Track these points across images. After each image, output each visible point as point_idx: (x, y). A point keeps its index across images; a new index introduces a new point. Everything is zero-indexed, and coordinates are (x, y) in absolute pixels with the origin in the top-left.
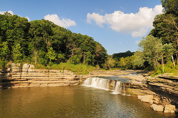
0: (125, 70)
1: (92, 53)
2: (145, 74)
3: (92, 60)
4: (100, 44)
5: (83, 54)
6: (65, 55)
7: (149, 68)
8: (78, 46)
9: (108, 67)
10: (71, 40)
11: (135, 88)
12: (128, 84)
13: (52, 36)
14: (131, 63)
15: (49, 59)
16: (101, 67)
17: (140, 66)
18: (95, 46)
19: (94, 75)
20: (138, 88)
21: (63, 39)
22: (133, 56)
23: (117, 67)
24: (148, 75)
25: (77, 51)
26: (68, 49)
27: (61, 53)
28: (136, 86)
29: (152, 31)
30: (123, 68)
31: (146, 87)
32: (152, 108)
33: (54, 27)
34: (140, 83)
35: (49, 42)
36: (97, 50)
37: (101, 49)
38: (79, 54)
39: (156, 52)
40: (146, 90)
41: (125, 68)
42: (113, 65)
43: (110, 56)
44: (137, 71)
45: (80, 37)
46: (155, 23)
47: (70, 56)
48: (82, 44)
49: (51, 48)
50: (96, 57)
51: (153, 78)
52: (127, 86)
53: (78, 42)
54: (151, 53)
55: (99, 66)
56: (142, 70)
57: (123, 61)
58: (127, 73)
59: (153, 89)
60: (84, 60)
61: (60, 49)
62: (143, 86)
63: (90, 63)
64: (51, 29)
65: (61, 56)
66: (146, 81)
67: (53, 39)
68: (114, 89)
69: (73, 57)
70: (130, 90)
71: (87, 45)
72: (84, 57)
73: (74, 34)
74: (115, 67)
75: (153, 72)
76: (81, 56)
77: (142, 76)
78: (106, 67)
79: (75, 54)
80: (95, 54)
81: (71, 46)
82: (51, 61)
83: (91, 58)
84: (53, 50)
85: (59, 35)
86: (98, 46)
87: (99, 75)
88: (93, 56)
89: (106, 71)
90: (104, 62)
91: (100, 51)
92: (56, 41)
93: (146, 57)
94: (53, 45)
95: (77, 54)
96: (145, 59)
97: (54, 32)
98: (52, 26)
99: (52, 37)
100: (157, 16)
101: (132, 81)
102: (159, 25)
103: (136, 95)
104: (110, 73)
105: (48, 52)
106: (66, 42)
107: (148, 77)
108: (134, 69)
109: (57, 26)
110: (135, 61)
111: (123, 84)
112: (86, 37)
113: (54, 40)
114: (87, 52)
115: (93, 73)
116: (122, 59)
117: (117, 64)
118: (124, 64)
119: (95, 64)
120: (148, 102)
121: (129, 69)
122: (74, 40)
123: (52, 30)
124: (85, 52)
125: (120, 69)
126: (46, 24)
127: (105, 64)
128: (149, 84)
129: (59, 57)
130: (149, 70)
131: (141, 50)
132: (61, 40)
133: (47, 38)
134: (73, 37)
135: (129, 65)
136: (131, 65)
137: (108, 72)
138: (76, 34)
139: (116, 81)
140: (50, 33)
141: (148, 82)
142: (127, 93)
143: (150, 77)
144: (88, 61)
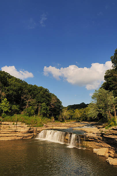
0: (79, 122)
1: (47, 105)
2: (99, 126)
3: (47, 112)
4: (55, 95)
5: (38, 105)
6: (19, 106)
7: (103, 120)
8: (33, 97)
9: (63, 119)
10: (26, 91)
11: (90, 141)
12: (83, 137)
13: (7, 86)
14: (85, 115)
15: (2, 110)
16: (56, 119)
17: (94, 118)
18: (50, 98)
19: (49, 128)
20: (94, 141)
21: (18, 90)
22: (87, 108)
23: (72, 119)
24: (102, 127)
25: (32, 102)
26: (23, 100)
27: (15, 104)
28: (91, 138)
29: (103, 84)
30: (78, 120)
31: (101, 140)
32: (108, 161)
33: (10, 78)
34: (95, 136)
35: (3, 93)
36: (53, 102)
37: (56, 101)
38: (34, 106)
39: (109, 104)
40: (101, 142)
41: (80, 119)
42: (68, 117)
43: (65, 108)
44: (92, 123)
45: (35, 88)
46: (106, 77)
47: (25, 108)
48: (37, 95)
49: (6, 99)
50: (52, 108)
51: (107, 130)
52: (82, 139)
53: (33, 93)
54: (104, 105)
55: (54, 117)
56: (96, 122)
57: (78, 113)
58: (82, 125)
59: (108, 142)
60: (39, 111)
61: (14, 100)
62: (98, 138)
63: (44, 115)
64: (6, 80)
65: (15, 107)
66: (101, 133)
67: (7, 90)
68: (70, 143)
69: (28, 108)
70: (85, 143)
71: (42, 97)
72: (39, 109)
73: (30, 85)
74: (70, 119)
75: (107, 124)
76: (36, 107)
77: (96, 128)
78: (61, 119)
79: (30, 105)
80: (50, 106)
81: (26, 98)
82: (4, 113)
83: (46, 110)
84: (7, 101)
85: (15, 86)
86: (53, 98)
87: (54, 128)
88: (48, 108)
89: (61, 123)
90: (59, 114)
91: (55, 103)
92: (11, 92)
93: (100, 109)
94: (8, 96)
95: (31, 106)
96: (98, 111)
97: (10, 83)
98: (8, 77)
99: (7, 88)
100: (108, 71)
101: (87, 133)
102: (110, 79)
103: (92, 149)
104: (64, 125)
105: (2, 103)
106: (21, 93)
107: (102, 129)
108: (89, 121)
109: (13, 77)
110: (89, 113)
111: (78, 136)
112: (41, 88)
113: (9, 91)
114: (43, 104)
115: (48, 125)
116: (77, 111)
117: (72, 116)
118: (79, 116)
119: (50, 115)
120: (103, 155)
121: (83, 120)
122: (30, 91)
123: (8, 81)
124: (40, 104)
125: (75, 121)
126: (2, 75)
127: (60, 116)
128: (103, 136)
129: (13, 108)
130: (103, 122)
131: (95, 102)
132: (16, 91)
133: (2, 88)
134: (29, 88)
135: (84, 116)
136: (86, 117)
137: (63, 124)
138: (32, 86)
139: (71, 134)
140: (6, 84)
141: (102, 135)
142: (83, 146)
143: (104, 129)
144: (43, 113)
